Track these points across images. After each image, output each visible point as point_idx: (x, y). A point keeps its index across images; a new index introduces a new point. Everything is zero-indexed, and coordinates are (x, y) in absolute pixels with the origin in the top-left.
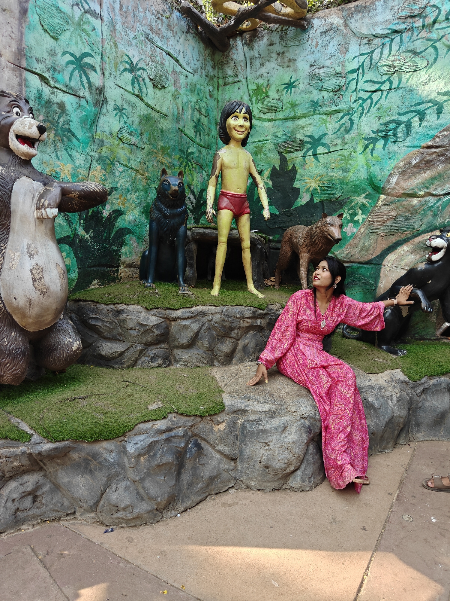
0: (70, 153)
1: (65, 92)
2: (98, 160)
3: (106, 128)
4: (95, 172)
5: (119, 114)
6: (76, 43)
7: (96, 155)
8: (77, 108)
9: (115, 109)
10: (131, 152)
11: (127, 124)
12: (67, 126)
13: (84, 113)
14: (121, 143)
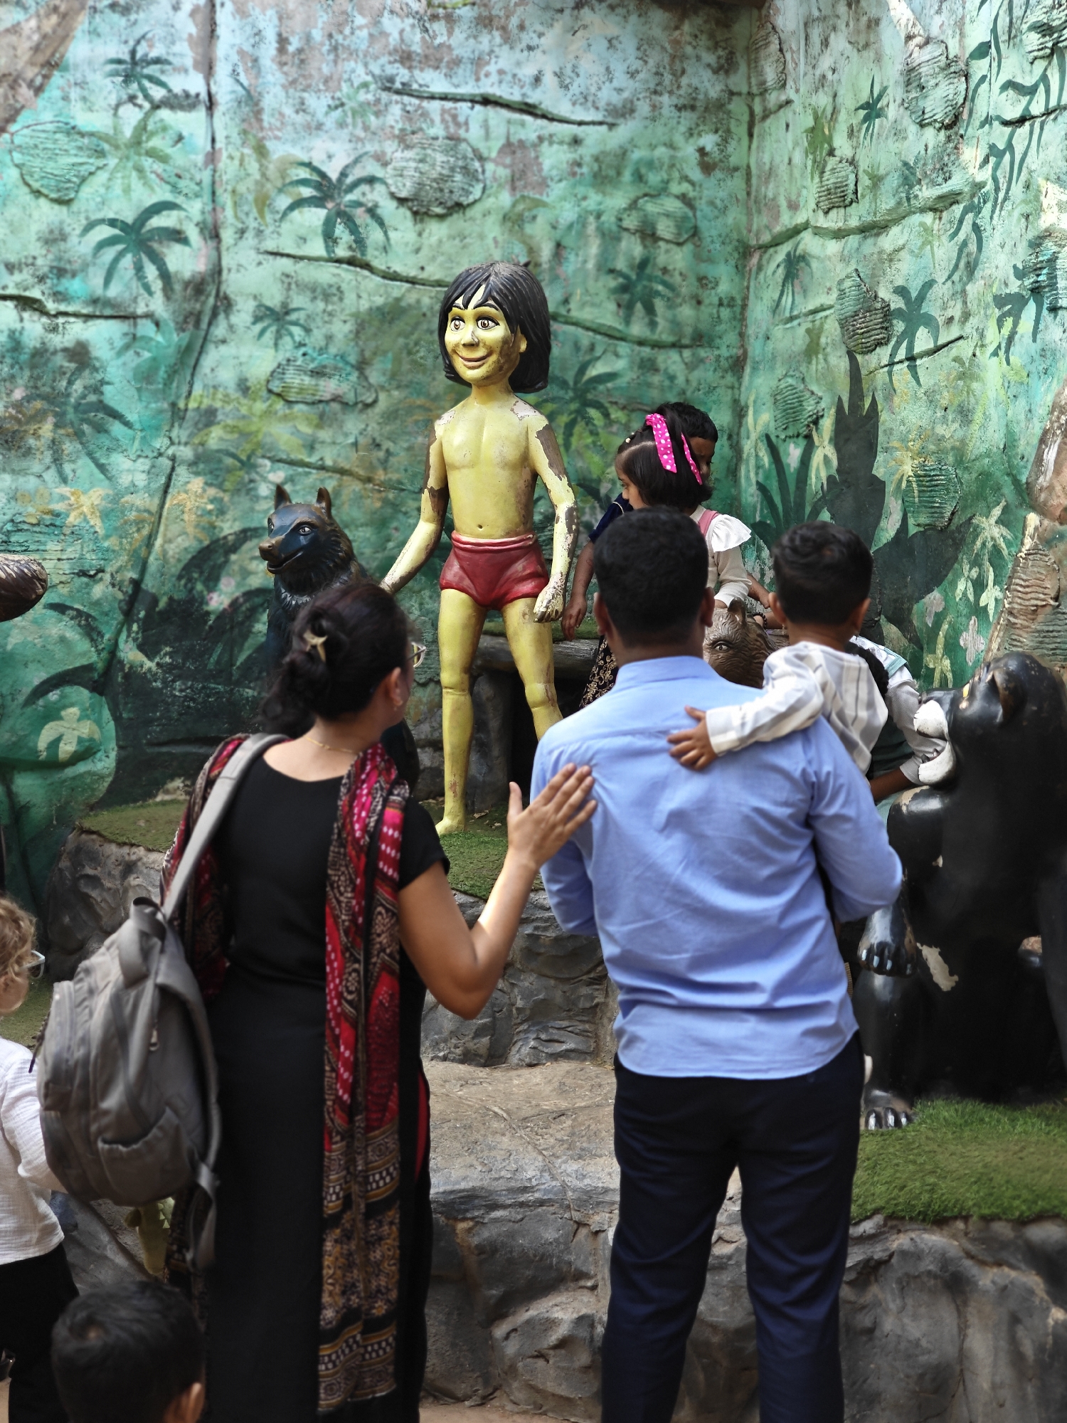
0: (103, 461)
1: (88, 317)
2: (192, 464)
3: (227, 377)
4: (184, 496)
5: (274, 328)
6: (127, 190)
7: (186, 453)
8: (127, 347)
9: (257, 319)
10: (322, 421)
11: (303, 350)
12: (92, 398)
13: (147, 355)
14: (279, 405)
